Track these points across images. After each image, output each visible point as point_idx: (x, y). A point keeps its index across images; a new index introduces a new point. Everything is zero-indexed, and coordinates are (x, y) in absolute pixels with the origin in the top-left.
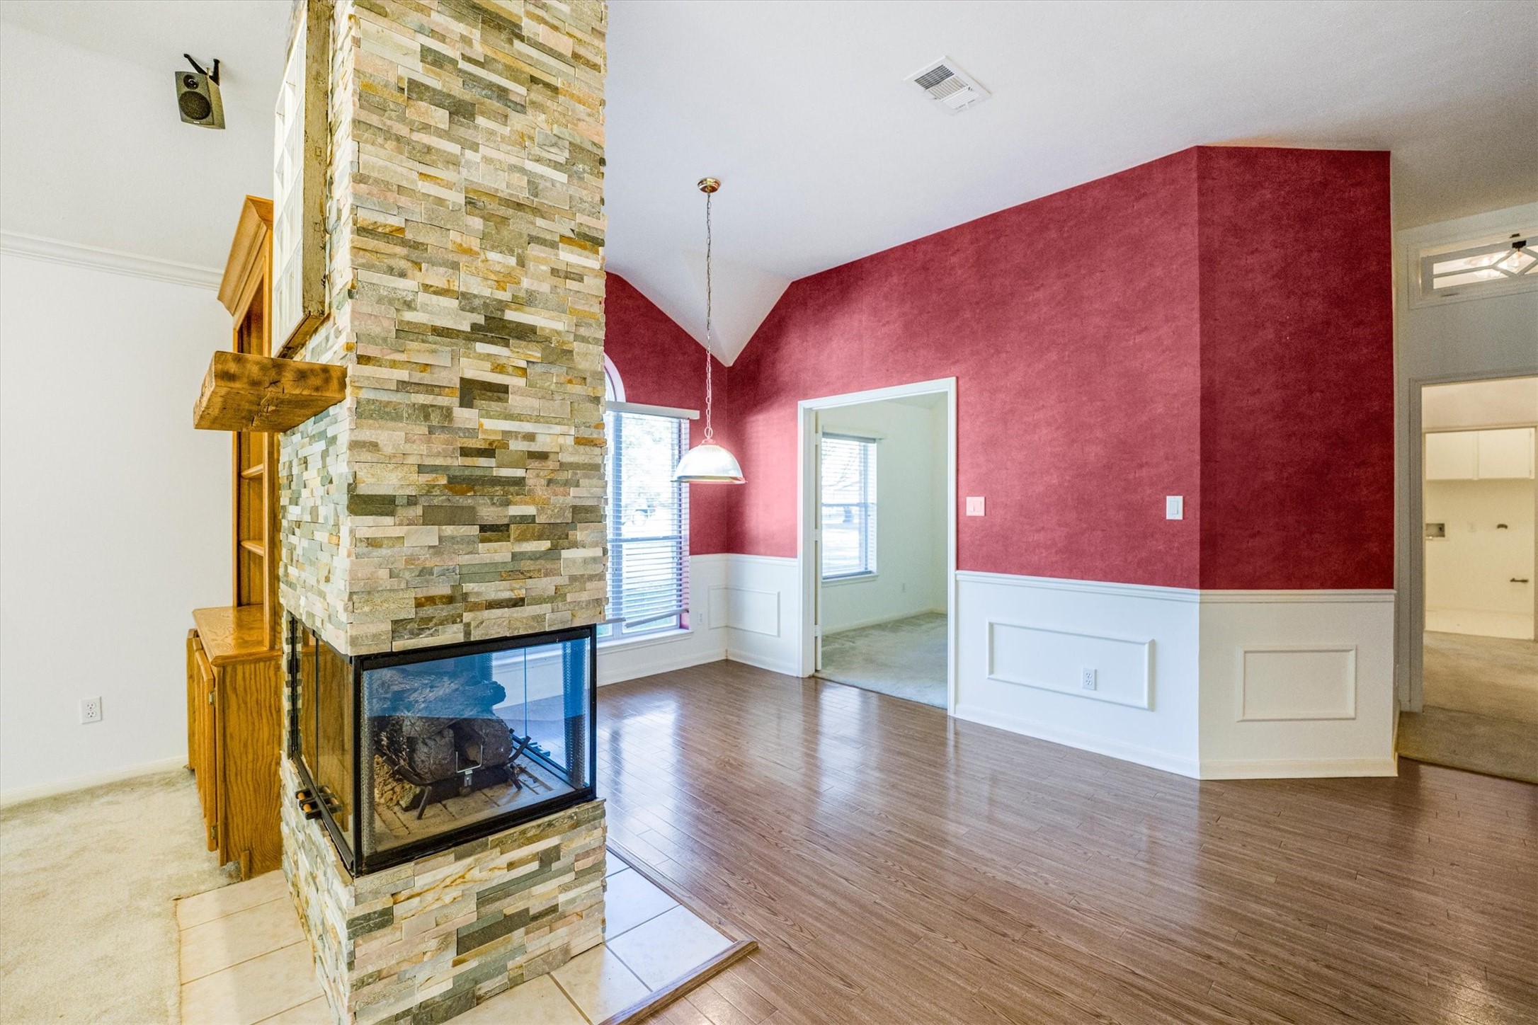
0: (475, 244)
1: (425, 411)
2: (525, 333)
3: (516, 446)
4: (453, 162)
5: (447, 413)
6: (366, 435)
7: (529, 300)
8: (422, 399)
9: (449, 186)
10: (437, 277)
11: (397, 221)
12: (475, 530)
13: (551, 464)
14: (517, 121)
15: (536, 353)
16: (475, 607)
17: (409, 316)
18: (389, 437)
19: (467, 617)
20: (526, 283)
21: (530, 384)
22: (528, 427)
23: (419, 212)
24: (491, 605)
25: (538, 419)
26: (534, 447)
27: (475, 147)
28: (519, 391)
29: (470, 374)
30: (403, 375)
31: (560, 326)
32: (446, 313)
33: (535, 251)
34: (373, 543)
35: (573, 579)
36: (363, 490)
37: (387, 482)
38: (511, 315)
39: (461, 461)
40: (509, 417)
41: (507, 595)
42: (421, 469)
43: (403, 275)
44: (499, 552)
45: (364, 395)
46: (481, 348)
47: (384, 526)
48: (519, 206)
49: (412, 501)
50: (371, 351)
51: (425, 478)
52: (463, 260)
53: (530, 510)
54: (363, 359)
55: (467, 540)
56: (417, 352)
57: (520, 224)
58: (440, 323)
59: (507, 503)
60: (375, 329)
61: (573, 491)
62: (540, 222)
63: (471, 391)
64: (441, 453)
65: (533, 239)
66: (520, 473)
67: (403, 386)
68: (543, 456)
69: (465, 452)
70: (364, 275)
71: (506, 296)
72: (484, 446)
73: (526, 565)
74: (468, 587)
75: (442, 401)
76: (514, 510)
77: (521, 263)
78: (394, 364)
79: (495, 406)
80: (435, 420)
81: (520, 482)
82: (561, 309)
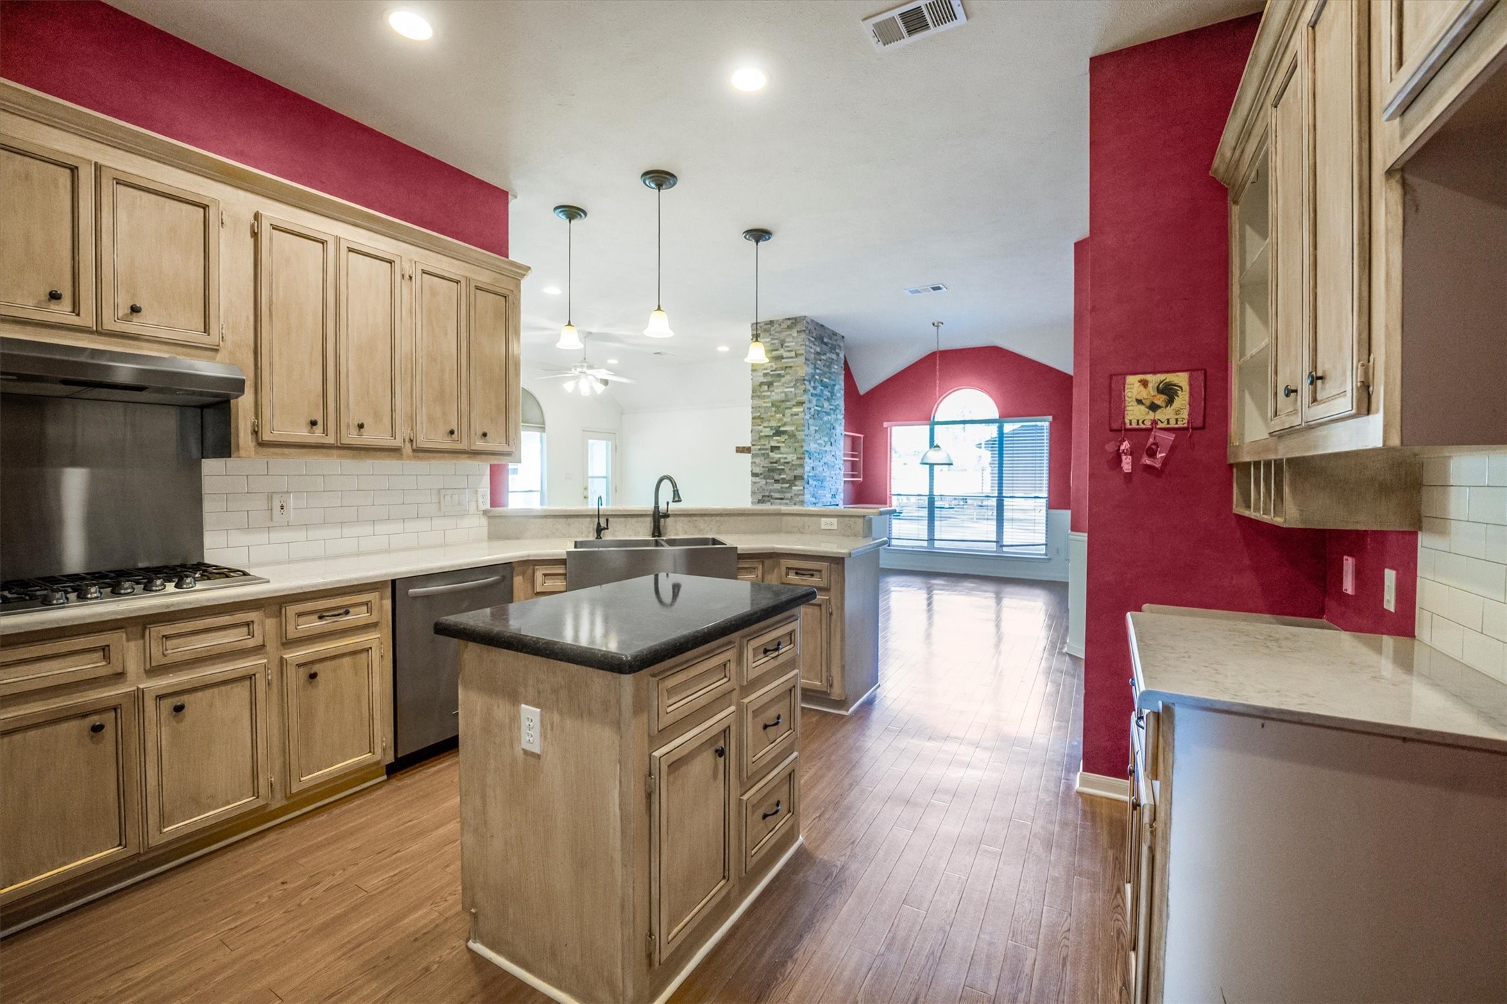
0: (773, 414)
1: (764, 454)
2: (784, 432)
3: (782, 461)
5: (768, 454)
6: (754, 461)
7: (785, 424)
8: (763, 452)
9: (768, 402)
10: (766, 425)
11: (759, 414)
12: (773, 481)
13: (790, 465)
15: (786, 437)
16: (772, 499)
17: (761, 434)
18: (757, 460)
19: (772, 501)
20: (785, 420)
21: (786, 445)
22: (785, 456)
23: (762, 411)
24: (776, 499)
26: (786, 461)
28: (783, 447)
29: (772, 445)
30: (759, 447)
32: (768, 432)
33: (787, 411)
34: (755, 483)
36: (754, 472)
37: (757, 470)
38: (782, 429)
39: (771, 465)
40: (781, 453)
41: (780, 497)
43: (760, 425)
44: (778, 486)
45: (754, 452)
46: (775, 438)
47: (757, 479)
48: (783, 401)
49: (761, 474)
50: (754, 443)
51: (763, 469)
52: (771, 418)
53: (785, 476)
54: (753, 445)
55: (772, 483)
56: (763, 442)
57: (784, 405)
58: (767, 434)
60: (755, 438)
61: (796, 472)
62: (788, 403)
63: (773, 449)
64: (766, 463)
65: (786, 408)
66: (783, 467)
67: (760, 449)
68: (788, 463)
69: (771, 463)
70: (754, 428)
71: (780, 424)
72: (774, 461)
73: (784, 490)
74: (772, 494)
75: (767, 452)
76: (782, 476)
77: (784, 415)
78: (759, 445)
79: (778, 451)
80: (766, 456)
81: (783, 469)
82: (793, 424)
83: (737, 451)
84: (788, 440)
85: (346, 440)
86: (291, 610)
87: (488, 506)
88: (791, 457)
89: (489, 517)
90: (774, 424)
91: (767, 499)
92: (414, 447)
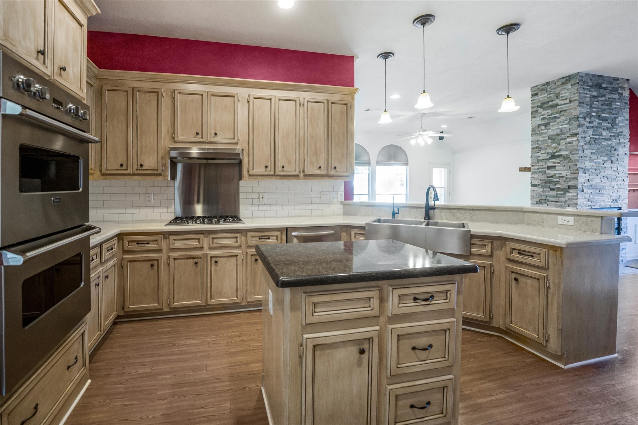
0: (550, 144)
1: (541, 172)
2: (560, 156)
3: (557, 175)
4: (546, 133)
5: (545, 172)
6: (533, 176)
7: (560, 151)
8: (541, 170)
9: (545, 137)
10: (543, 152)
11: (537, 145)
12: (549, 189)
13: (565, 178)
14: (558, 120)
15: (561, 159)
16: (549, 201)
17: (539, 158)
18: (536, 176)
19: (548, 203)
20: (560, 147)
21: (561, 165)
22: (560, 172)
23: (540, 143)
24: (552, 201)
25: (562, 171)
26: (561, 175)
27: (550, 129)
28: (559, 166)
29: (549, 165)
30: (538, 167)
31: (567, 153)
32: (545, 156)
33: (562, 141)
34: (534, 190)
35: (569, 199)
36: (533, 183)
37: (536, 182)
38: (556, 154)
39: (547, 179)
40: (556, 171)
41: (555, 200)
42: (540, 180)
43: (539, 153)
44: (554, 193)
45: (533, 171)
46: (551, 160)
47: (536, 188)
48: (558, 135)
49: (539, 185)
50: (534, 165)
51: (541, 181)
52: (548, 147)
53: (560, 186)
54: (532, 166)
55: (548, 191)
56: (540, 163)
57: (558, 138)
58: (544, 158)
59: (555, 185)
60: (534, 161)
61: (569, 183)
62: (562, 136)
63: (549, 168)
64: (544, 177)
65: (561, 139)
66: (558, 180)
67: (537, 169)
68: (563, 177)
69: (547, 177)
70: (533, 155)
71: (555, 151)
72: (551, 176)
73: (558, 196)
74: (548, 198)
75: (544, 170)
76: (557, 186)
77: (559, 144)
78: (537, 166)
79: (553, 169)
80: (543, 172)
81: (558, 181)
82: (567, 150)
83: (520, 171)
84: (563, 161)
85: (278, 173)
86: (250, 235)
87: (343, 200)
88: (566, 173)
89: (344, 205)
90: (550, 151)
91: (544, 201)
92: (304, 174)
